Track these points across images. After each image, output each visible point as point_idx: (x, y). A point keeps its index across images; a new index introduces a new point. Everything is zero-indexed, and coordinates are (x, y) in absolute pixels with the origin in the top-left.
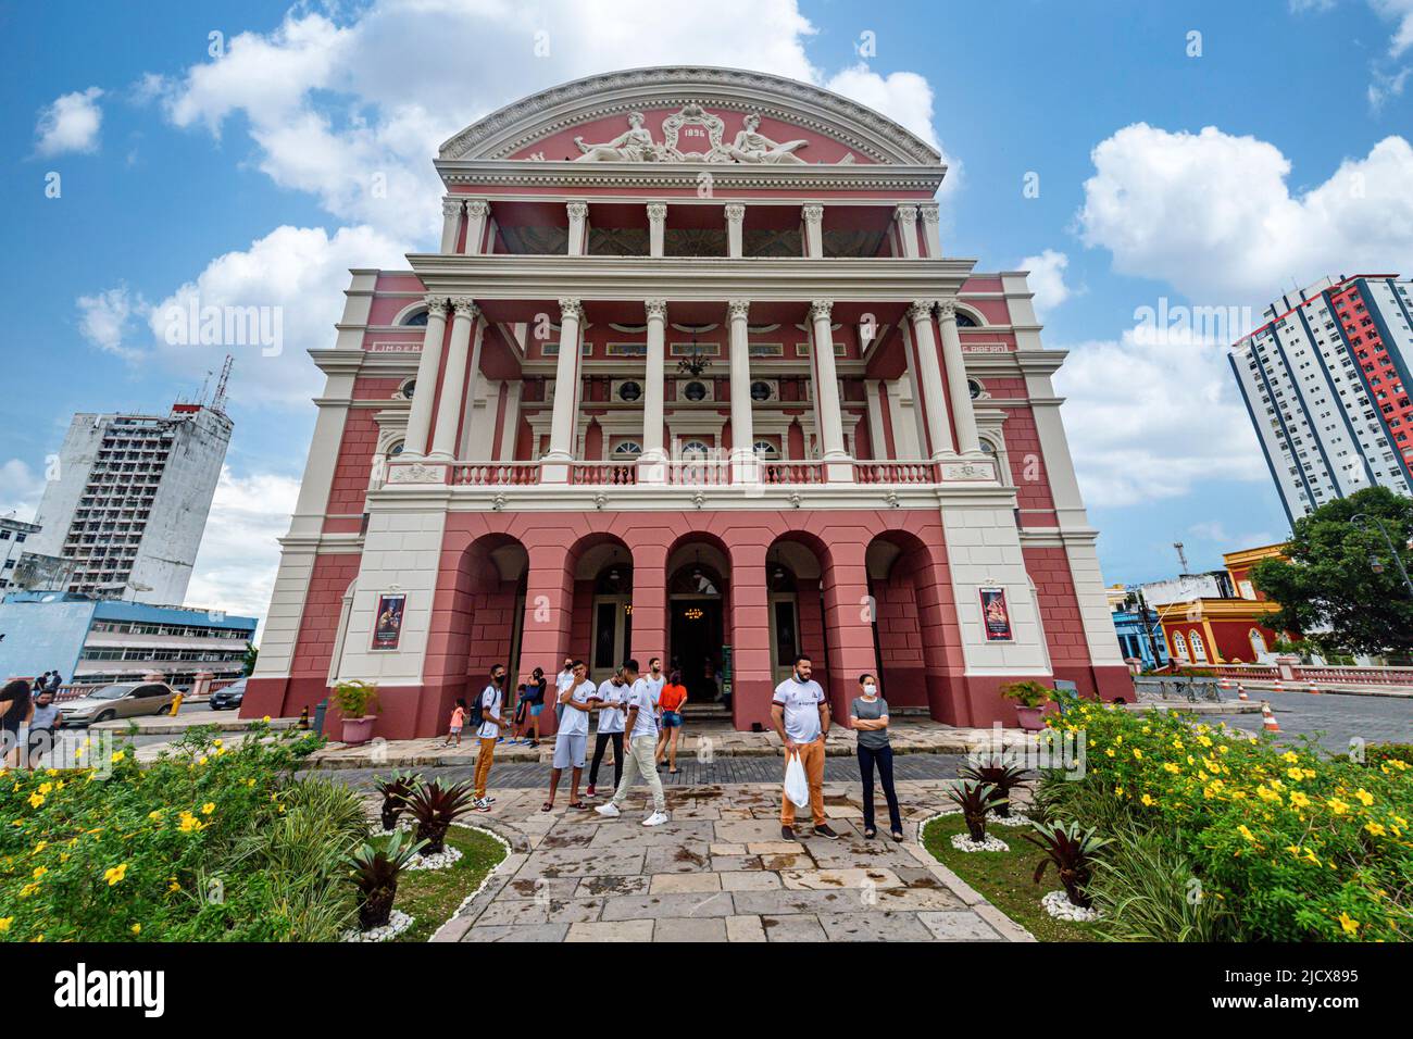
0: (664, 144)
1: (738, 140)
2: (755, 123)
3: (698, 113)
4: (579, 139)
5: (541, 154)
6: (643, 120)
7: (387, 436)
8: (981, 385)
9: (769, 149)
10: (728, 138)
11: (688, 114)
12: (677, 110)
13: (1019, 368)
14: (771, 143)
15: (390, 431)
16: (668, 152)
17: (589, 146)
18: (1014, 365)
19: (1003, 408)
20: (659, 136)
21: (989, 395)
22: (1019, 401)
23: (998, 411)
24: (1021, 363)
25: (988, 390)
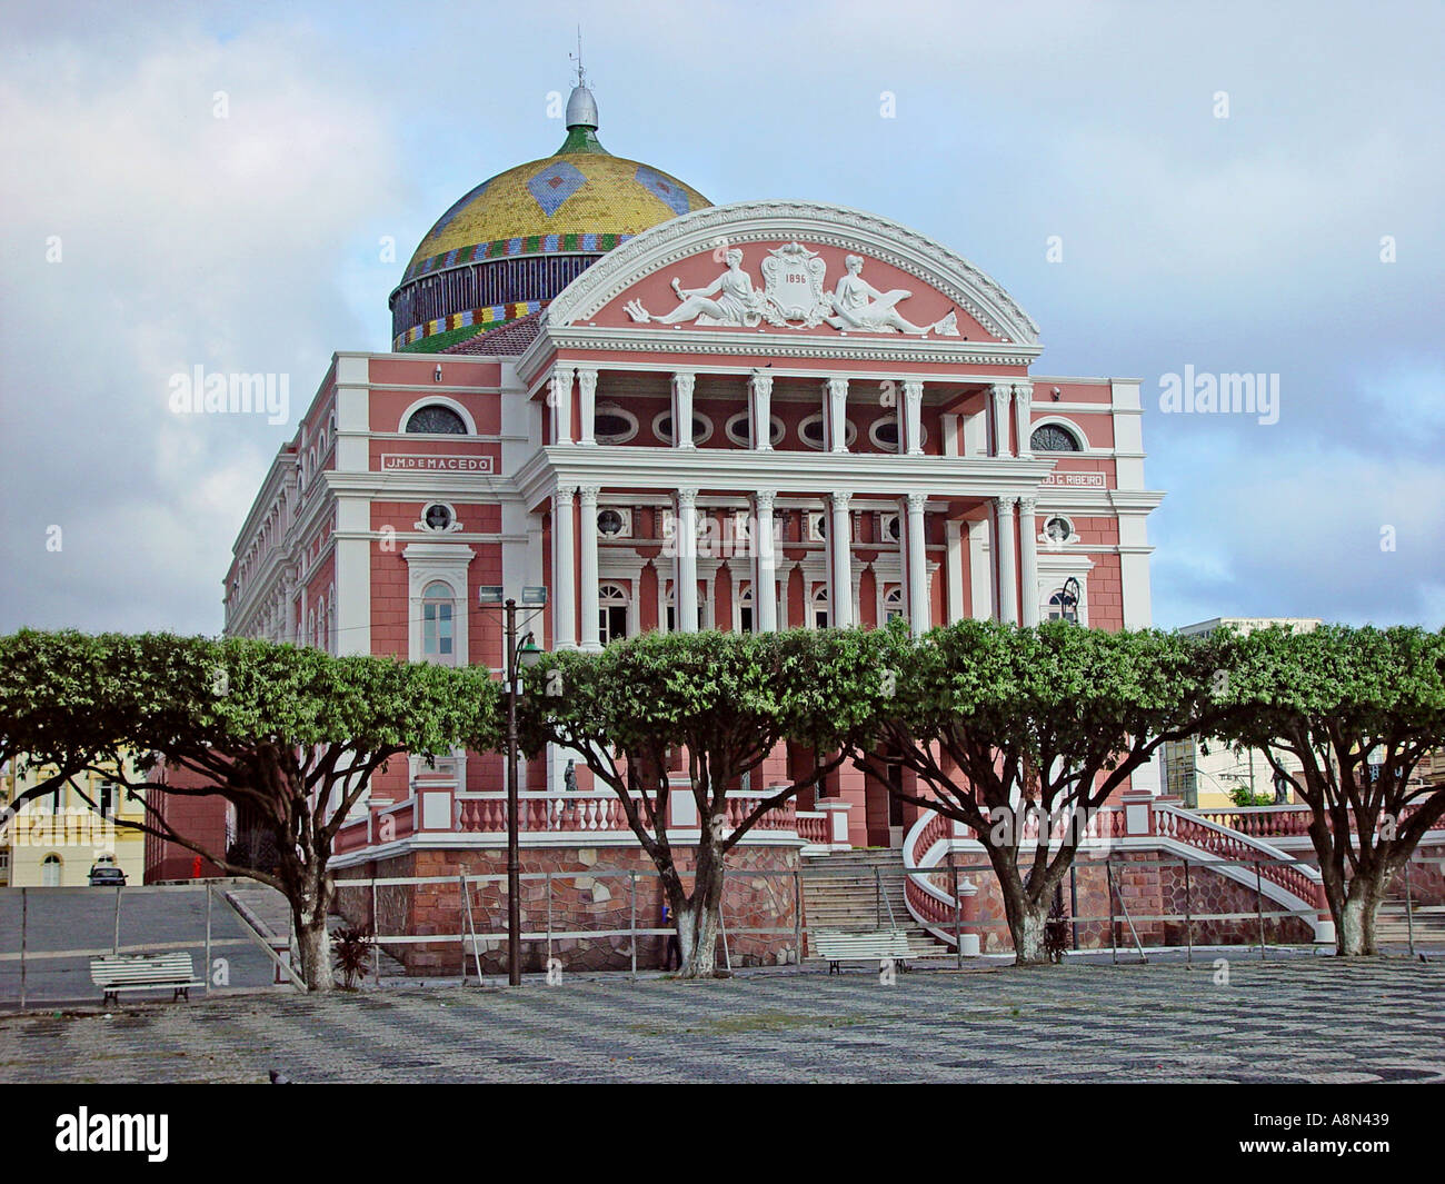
0: (764, 291)
1: (841, 290)
2: (859, 268)
3: (799, 252)
4: (676, 282)
5: (638, 301)
6: (740, 259)
7: (418, 577)
8: (1071, 526)
9: (871, 300)
10: (830, 284)
11: (790, 252)
12: (776, 244)
13: (1114, 508)
14: (875, 293)
15: (422, 570)
16: (768, 301)
17: (687, 292)
18: (1109, 505)
19: (1090, 555)
20: (760, 281)
21: (1078, 538)
22: (1108, 548)
23: (1085, 559)
24: (1115, 504)
25: (1077, 532)
